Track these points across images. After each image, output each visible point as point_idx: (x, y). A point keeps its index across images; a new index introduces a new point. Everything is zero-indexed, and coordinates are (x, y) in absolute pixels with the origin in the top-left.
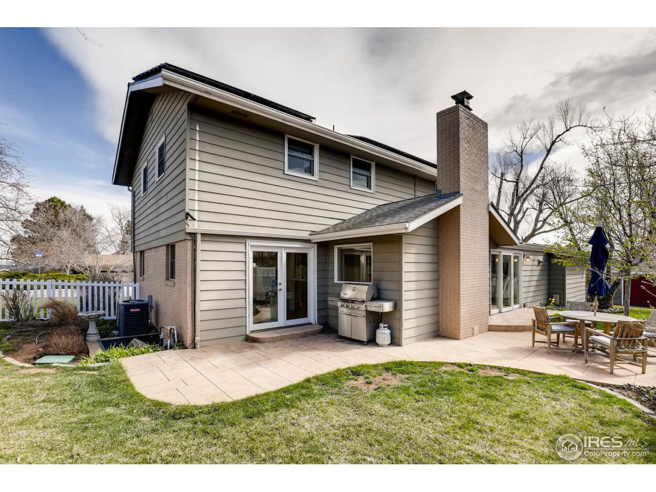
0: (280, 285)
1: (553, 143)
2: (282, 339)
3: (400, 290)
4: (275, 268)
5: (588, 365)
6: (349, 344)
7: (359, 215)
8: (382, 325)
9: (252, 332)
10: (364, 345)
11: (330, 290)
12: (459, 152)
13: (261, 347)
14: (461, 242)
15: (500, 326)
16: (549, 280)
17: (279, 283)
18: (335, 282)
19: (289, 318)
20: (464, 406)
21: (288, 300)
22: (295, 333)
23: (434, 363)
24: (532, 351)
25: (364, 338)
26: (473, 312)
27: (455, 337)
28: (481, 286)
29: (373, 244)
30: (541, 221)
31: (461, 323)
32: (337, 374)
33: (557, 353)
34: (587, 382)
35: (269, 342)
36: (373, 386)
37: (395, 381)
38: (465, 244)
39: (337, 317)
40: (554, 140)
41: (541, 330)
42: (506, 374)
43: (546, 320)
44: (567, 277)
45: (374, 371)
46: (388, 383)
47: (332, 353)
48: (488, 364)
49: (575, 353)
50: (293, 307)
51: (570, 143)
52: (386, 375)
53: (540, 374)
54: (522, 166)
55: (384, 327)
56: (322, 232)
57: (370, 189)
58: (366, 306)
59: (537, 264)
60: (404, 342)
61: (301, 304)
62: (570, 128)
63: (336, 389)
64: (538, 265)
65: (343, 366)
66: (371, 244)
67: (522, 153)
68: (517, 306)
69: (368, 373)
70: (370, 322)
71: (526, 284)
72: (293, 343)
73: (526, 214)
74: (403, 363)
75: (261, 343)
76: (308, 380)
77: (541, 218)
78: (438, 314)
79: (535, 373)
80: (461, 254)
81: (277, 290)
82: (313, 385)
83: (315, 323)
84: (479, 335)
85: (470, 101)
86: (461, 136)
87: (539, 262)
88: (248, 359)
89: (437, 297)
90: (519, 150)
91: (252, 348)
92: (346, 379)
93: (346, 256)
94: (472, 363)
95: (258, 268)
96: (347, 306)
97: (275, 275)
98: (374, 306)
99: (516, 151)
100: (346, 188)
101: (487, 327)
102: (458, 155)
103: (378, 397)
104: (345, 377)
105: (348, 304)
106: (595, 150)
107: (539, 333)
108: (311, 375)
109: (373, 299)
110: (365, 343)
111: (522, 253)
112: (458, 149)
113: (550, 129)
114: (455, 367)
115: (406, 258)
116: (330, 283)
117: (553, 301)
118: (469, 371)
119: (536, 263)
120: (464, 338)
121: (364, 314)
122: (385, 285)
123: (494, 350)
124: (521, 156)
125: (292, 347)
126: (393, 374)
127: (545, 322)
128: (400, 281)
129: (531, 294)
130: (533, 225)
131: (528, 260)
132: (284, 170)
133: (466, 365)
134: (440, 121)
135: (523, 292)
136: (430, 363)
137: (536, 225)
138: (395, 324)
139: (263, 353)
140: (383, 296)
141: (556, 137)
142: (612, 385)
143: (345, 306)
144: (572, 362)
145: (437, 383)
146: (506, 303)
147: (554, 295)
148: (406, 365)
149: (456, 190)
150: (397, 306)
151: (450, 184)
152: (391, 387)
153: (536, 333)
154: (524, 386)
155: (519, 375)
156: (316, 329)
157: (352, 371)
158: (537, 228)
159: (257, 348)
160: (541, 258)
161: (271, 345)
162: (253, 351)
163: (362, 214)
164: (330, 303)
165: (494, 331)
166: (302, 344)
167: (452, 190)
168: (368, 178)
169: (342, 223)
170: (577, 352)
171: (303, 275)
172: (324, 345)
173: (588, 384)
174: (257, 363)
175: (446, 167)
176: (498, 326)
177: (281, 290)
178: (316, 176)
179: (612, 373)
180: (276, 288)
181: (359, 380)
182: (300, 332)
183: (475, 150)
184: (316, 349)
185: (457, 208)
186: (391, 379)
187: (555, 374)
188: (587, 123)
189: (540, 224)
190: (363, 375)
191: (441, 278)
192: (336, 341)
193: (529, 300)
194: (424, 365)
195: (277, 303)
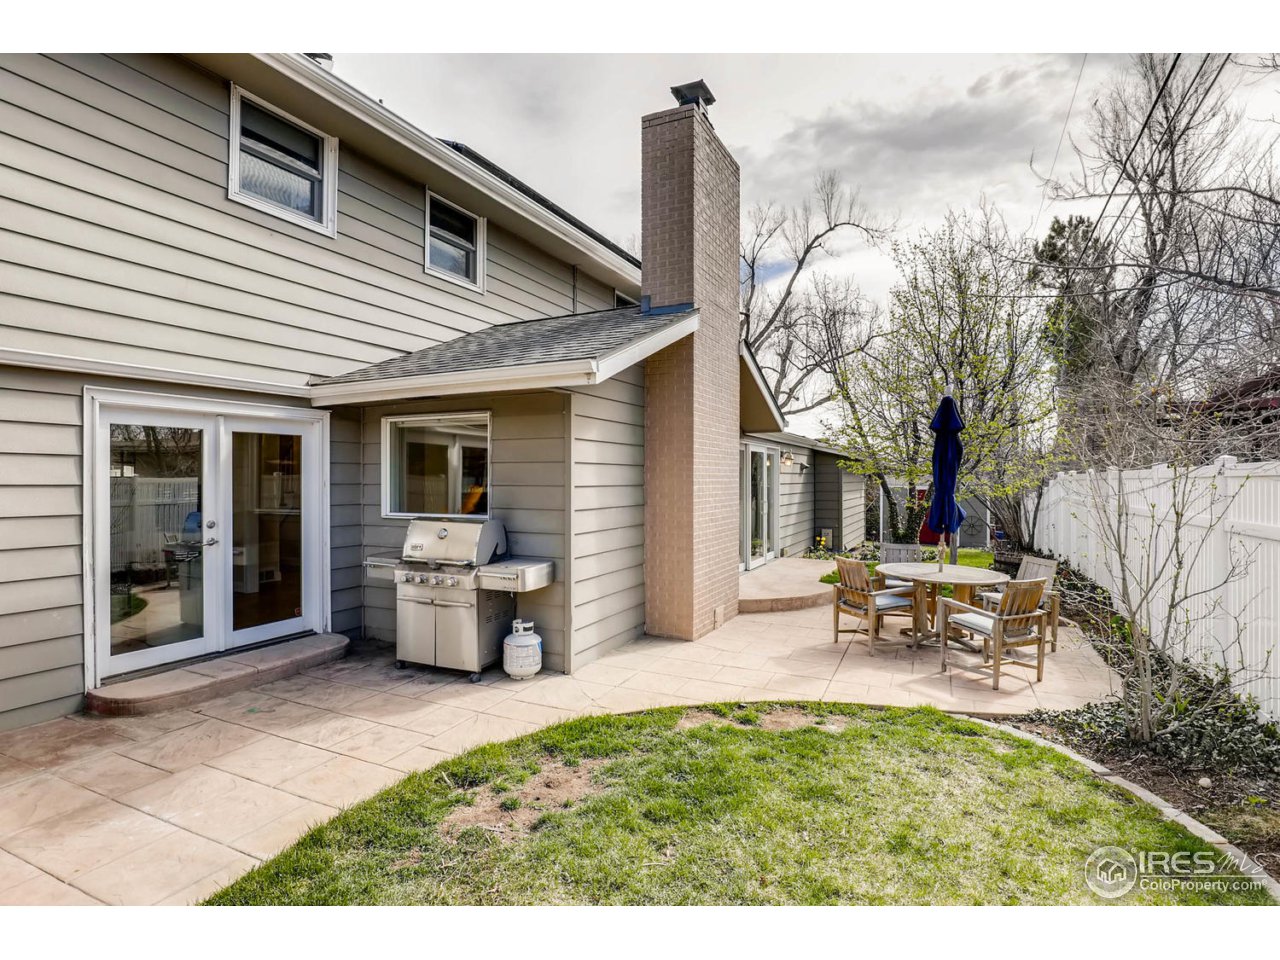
0: (211, 527)
1: (807, 251)
2: (217, 691)
3: (564, 534)
4: (196, 479)
5: (947, 673)
6: (431, 683)
7: (449, 345)
8: (518, 624)
9: (107, 681)
10: (472, 682)
11: (369, 537)
12: (691, 213)
13: (140, 731)
14: (696, 419)
15: (760, 601)
16: (816, 502)
17: (206, 520)
18: (383, 515)
19: (241, 621)
20: (777, 839)
21: (238, 572)
22: (261, 667)
23: (660, 711)
24: (838, 653)
25: (471, 660)
26: (715, 577)
27: (681, 637)
28: (728, 518)
29: (492, 416)
30: (784, 392)
31: (695, 602)
32: (408, 796)
33: (883, 652)
34: (971, 715)
35: (170, 709)
36: (524, 817)
37: (577, 785)
38: (702, 423)
39: (393, 609)
40: (810, 243)
41: (852, 606)
42: (818, 719)
43: (865, 586)
44: (845, 496)
45: (514, 762)
46: (563, 796)
47: (385, 720)
48: (775, 699)
49: (914, 649)
50: (252, 586)
51: (835, 253)
52: (551, 768)
53: (881, 708)
54: (753, 287)
55: (525, 629)
56: (347, 379)
57: (474, 281)
58: (477, 576)
59: (798, 471)
60: (575, 661)
61: (278, 577)
62: (836, 226)
63: (415, 852)
64: (800, 474)
65: (423, 761)
66: (488, 415)
67: (753, 262)
68: (771, 555)
69: (500, 770)
70: (489, 619)
71: (784, 511)
72: (256, 699)
74: (587, 726)
75: (139, 713)
76: (315, 839)
78: (643, 584)
79: (872, 707)
80: (696, 446)
81: (201, 542)
82: (332, 853)
83: (325, 632)
84: (725, 625)
85: (708, 107)
86: (698, 179)
87: (803, 467)
88: (83, 786)
89: (642, 545)
90: (749, 257)
91: (100, 739)
92: (440, 807)
93: (411, 446)
94: (742, 700)
95: (139, 480)
96: (422, 581)
97: (195, 499)
98: (497, 578)
100: (414, 272)
101: (737, 606)
102: (691, 220)
103: (552, 858)
104: (437, 800)
105: (426, 575)
106: (911, 257)
107: (849, 613)
108: (324, 815)
109: (495, 559)
110: (475, 677)
111: (779, 448)
112: (691, 206)
113: (804, 222)
114: (708, 715)
115: (580, 451)
116: (368, 517)
117: (823, 543)
118: (741, 723)
119: (798, 469)
120: (700, 636)
121: (473, 599)
122: (522, 520)
123: (770, 658)
124: (752, 268)
125: (252, 716)
126: (568, 763)
128: (564, 511)
129: (790, 531)
131: (789, 463)
132: (227, 190)
133: (731, 706)
134: (650, 136)
135: (780, 526)
136: (650, 713)
138: (553, 619)
139: (143, 754)
140: (517, 550)
141: (813, 238)
142: (1013, 716)
143: (418, 580)
144: (920, 672)
145: (686, 773)
147: (824, 531)
148: (596, 729)
149: (685, 300)
150: (558, 575)
151: (673, 283)
152: (573, 809)
153: (840, 613)
154: (869, 747)
155: (845, 719)
156: (328, 649)
157: (453, 775)
159: (123, 738)
160: (804, 460)
161: (177, 718)
162: (106, 751)
163: (455, 341)
164: (372, 573)
165: (749, 612)
166: (285, 701)
167: (676, 300)
168: (468, 254)
169: (404, 359)
170: (916, 647)
171: (282, 499)
172: (357, 695)
173: (973, 720)
174: (117, 797)
175: (661, 245)
176: (756, 601)
177: (212, 543)
178: (330, 224)
179: (996, 688)
180: (196, 536)
181: (477, 799)
182: (279, 663)
183: (719, 218)
184: (333, 712)
185: (688, 341)
186: (567, 781)
187: (909, 705)
188: (861, 220)
190: (486, 779)
191: (649, 501)
192: (392, 680)
193: (789, 542)
194: (636, 721)
195: (200, 579)
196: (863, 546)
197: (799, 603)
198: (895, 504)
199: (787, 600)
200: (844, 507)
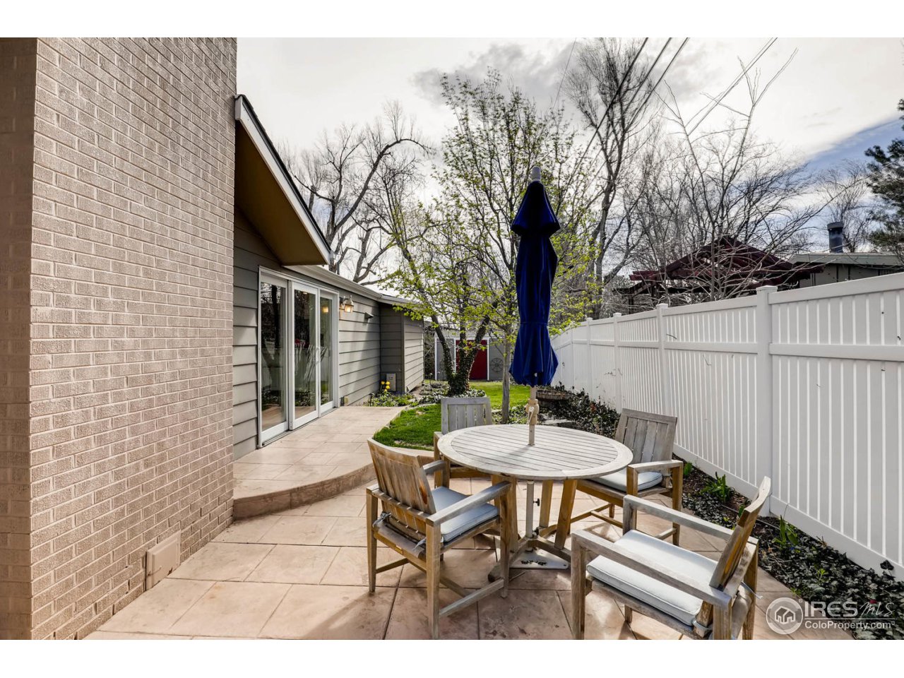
1: (381, 156)
15: (271, 496)
16: (381, 349)
30: (364, 268)
40: (382, 151)
41: (398, 531)
43: (419, 500)
44: (407, 344)
59: (363, 320)
62: (401, 140)
64: (365, 323)
67: (341, 167)
68: (329, 405)
71: (345, 358)
73: (346, 256)
77: (364, 264)
87: (367, 317)
90: (337, 163)
99: (333, 163)
101: (230, 511)
107: (392, 546)
117: (388, 387)
119: (362, 318)
124: (340, 171)
127: (416, 508)
129: (354, 378)
130: (354, 272)
131: (348, 309)
135: (340, 374)
137: (358, 272)
141: (384, 147)
146: (304, 400)
147: (389, 376)
158: (360, 276)
160: (368, 310)
176: (264, 497)
189: (363, 272)
193: (351, 389)
196: (423, 385)
197: (334, 486)
198: (448, 350)
199: (315, 486)
200: (405, 354)
